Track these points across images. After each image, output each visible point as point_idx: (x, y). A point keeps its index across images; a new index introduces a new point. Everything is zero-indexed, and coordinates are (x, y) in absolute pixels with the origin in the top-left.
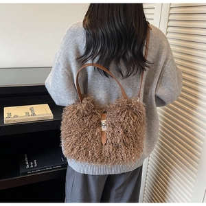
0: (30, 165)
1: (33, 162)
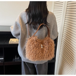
0: (16, 59)
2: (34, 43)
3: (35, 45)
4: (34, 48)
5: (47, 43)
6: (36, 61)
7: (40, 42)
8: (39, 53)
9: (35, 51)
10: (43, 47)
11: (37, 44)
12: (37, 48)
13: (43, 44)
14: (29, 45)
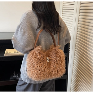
1: (17, 75)
2: (36, 56)
3: (38, 58)
4: (37, 63)
5: (55, 54)
6: (41, 80)
7: (45, 54)
8: (45, 70)
9: (39, 67)
10: (50, 60)
11: (41, 58)
12: (42, 63)
13: (49, 57)
14: (31, 60)
